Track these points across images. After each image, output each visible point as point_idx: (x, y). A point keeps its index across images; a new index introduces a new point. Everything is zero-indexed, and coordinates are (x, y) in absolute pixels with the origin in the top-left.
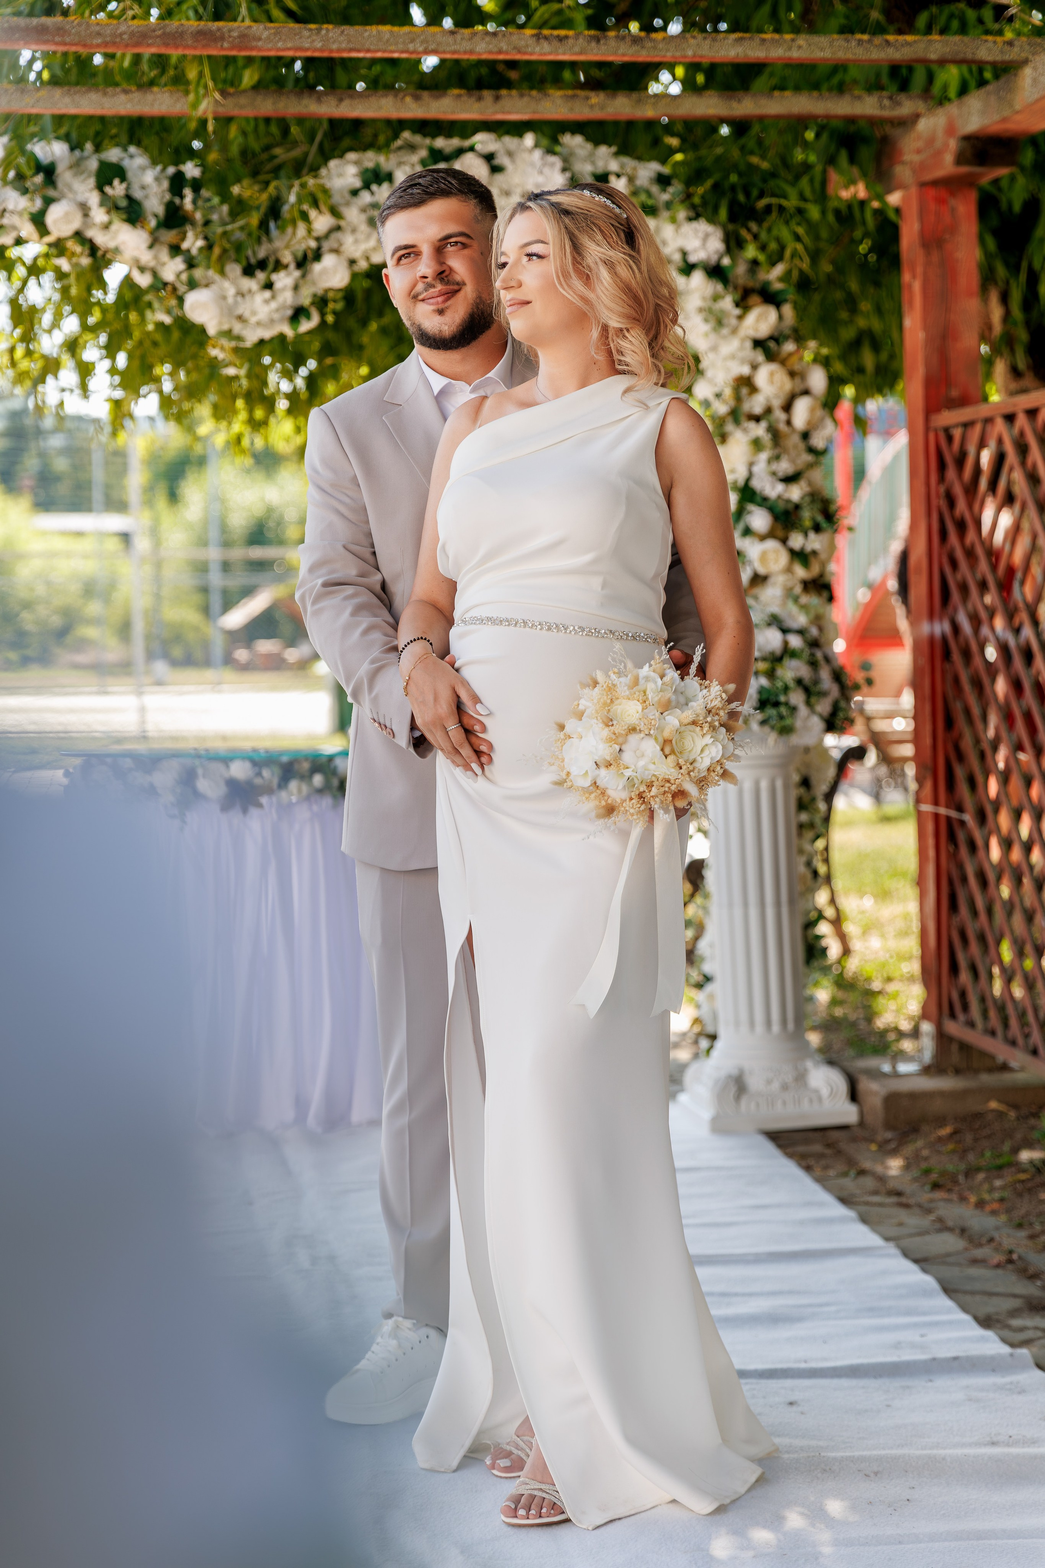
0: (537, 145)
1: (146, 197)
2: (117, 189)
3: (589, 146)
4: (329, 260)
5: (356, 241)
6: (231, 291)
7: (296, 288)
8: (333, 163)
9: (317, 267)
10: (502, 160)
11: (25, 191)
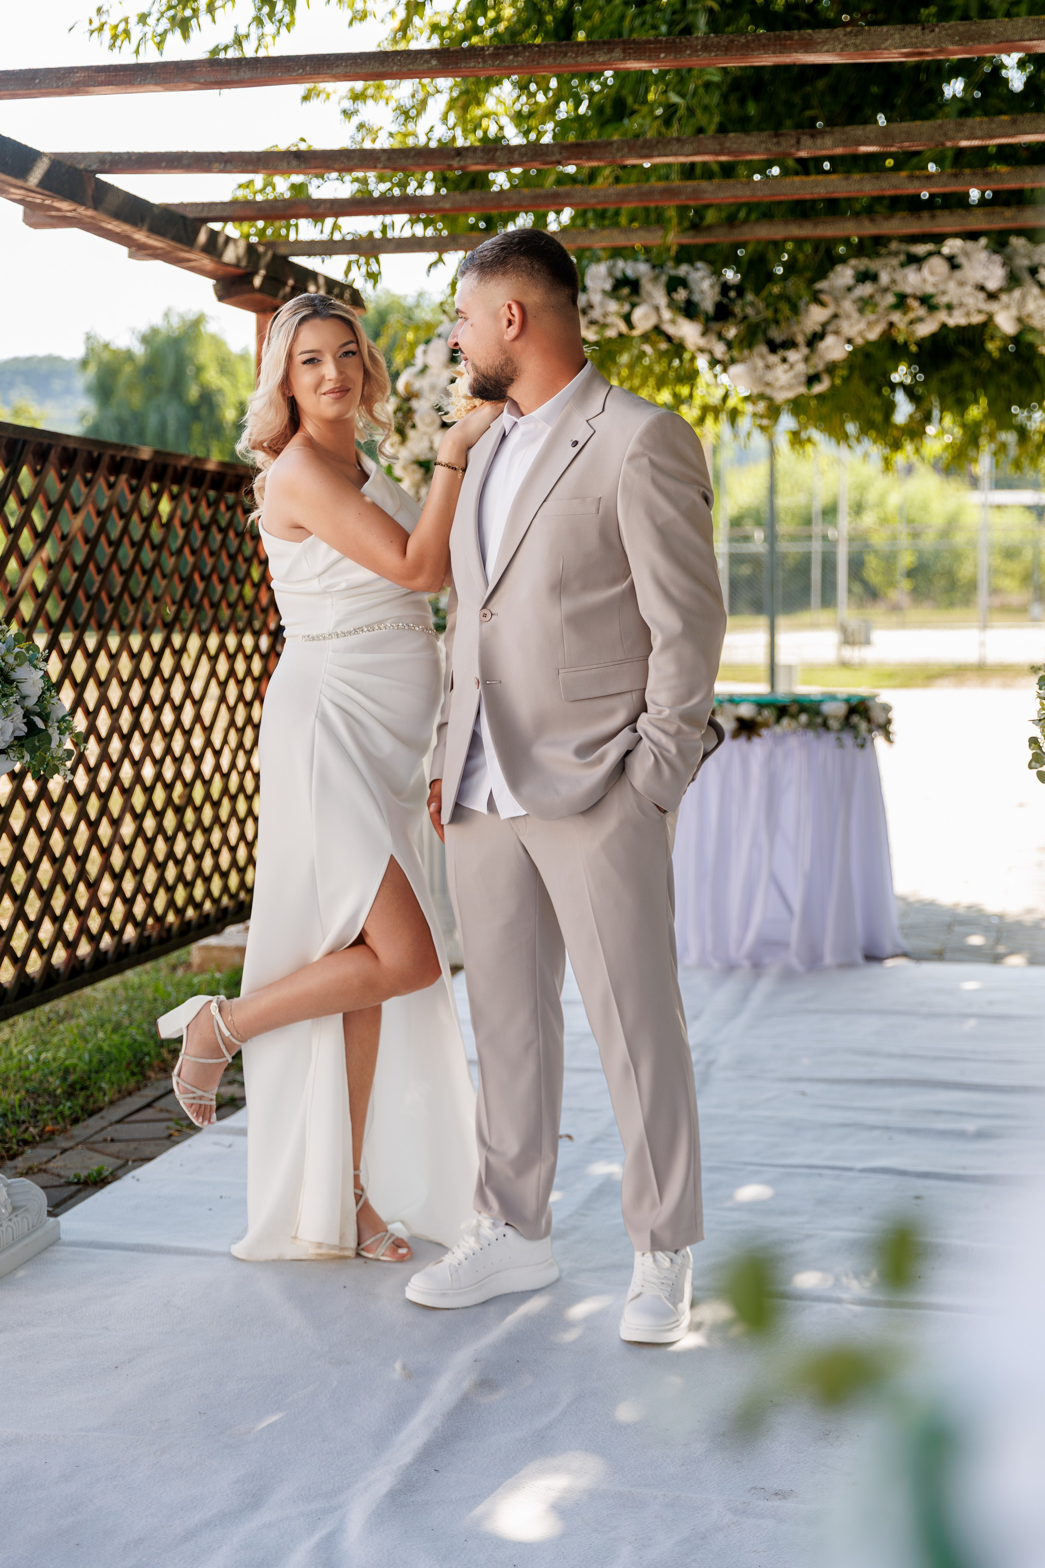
0: (986, 247)
1: (703, 299)
2: (681, 295)
3: (1029, 246)
4: (830, 340)
5: (851, 326)
6: (760, 364)
7: (806, 359)
8: (839, 268)
9: (823, 345)
10: (962, 260)
11: (618, 299)
